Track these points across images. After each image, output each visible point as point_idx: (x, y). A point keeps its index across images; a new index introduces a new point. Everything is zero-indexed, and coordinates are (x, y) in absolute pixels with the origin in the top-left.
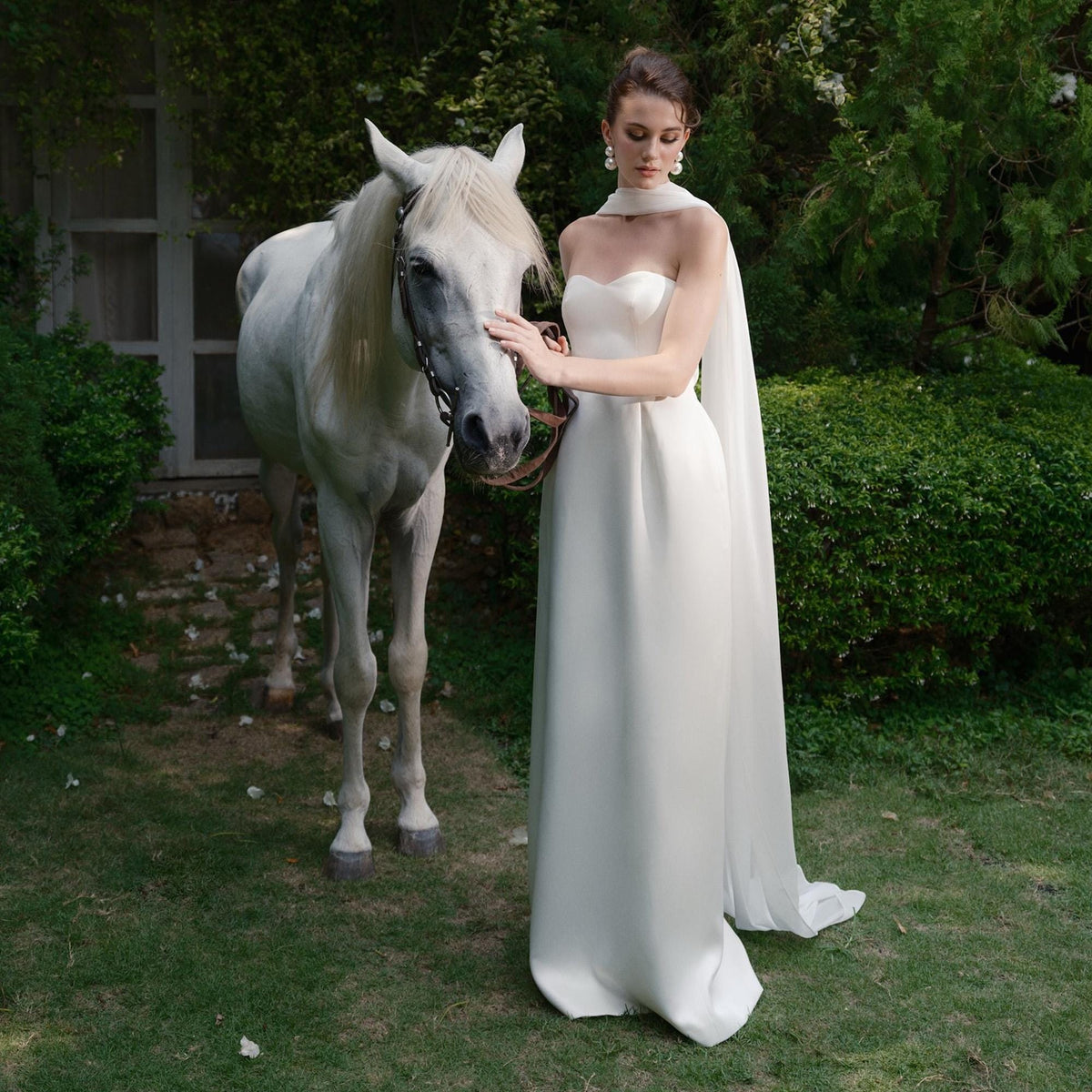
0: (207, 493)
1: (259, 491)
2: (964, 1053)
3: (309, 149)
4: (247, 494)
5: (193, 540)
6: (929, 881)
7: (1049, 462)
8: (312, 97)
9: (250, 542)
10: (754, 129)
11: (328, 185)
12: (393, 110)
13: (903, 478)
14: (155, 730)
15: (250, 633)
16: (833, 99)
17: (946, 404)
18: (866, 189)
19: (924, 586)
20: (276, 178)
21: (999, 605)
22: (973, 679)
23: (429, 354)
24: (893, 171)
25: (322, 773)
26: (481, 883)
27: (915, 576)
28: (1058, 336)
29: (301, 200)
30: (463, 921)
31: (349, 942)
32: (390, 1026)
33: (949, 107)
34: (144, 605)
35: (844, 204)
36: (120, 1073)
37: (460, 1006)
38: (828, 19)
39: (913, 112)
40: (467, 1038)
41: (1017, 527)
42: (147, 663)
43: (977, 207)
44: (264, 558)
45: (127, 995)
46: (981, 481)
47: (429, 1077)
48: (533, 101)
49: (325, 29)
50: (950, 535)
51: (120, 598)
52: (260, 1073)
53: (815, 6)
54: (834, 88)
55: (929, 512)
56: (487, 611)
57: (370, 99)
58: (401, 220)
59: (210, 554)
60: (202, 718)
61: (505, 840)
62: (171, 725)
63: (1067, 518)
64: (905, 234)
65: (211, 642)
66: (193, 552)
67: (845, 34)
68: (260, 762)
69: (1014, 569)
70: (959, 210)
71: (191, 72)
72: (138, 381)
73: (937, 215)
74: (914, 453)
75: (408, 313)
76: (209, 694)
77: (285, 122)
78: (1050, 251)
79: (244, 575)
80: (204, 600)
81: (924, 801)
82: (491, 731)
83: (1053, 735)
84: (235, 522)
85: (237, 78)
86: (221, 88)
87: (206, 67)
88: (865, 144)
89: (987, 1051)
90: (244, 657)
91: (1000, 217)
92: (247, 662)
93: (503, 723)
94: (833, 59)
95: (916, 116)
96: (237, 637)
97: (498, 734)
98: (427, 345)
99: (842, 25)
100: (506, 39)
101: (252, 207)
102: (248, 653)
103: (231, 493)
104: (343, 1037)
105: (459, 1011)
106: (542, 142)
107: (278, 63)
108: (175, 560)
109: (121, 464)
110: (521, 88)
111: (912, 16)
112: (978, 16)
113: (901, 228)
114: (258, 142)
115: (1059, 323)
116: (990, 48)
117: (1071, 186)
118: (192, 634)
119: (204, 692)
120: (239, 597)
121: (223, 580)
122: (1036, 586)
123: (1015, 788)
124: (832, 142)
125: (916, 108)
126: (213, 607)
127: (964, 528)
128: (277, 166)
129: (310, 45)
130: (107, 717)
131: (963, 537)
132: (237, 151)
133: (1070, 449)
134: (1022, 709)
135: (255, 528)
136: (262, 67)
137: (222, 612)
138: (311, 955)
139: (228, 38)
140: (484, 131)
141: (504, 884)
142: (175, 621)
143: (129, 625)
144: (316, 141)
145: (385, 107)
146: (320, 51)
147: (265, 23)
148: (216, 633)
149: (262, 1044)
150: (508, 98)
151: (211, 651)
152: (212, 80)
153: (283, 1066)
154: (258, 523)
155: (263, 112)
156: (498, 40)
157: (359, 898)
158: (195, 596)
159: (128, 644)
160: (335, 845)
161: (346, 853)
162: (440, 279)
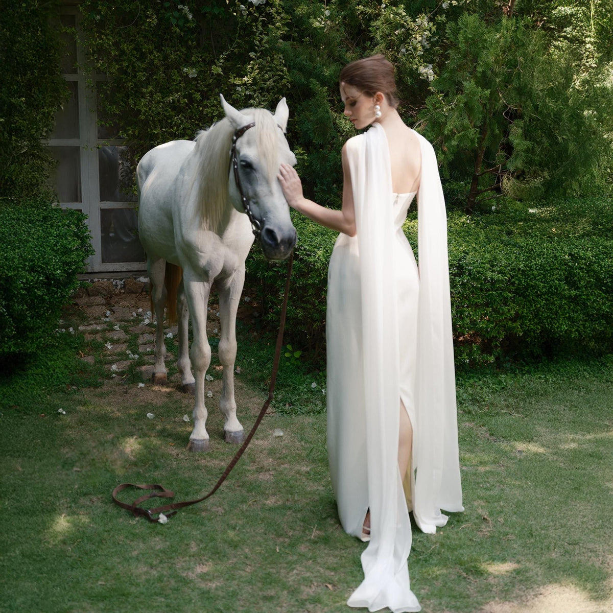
0: (109, 280)
1: (135, 279)
2: (481, 516)
3: (159, 102)
4: (130, 280)
5: (104, 301)
6: (468, 449)
8: (160, 75)
9: (133, 302)
11: (169, 121)
12: (202, 82)
13: (459, 263)
14: (97, 390)
15: (138, 345)
16: (428, 78)
17: (481, 228)
18: (443, 122)
19: (469, 313)
20: (143, 117)
21: (505, 323)
22: (492, 359)
23: (249, 204)
24: (456, 114)
25: (181, 407)
26: (261, 452)
27: (465, 309)
29: (155, 129)
30: (254, 468)
31: (202, 476)
32: (224, 509)
33: (484, 81)
34: (83, 332)
35: (432, 130)
36: (106, 529)
37: (255, 501)
38: (425, 37)
39: (466, 84)
40: (260, 513)
41: (513, 286)
42: (89, 360)
43: (497, 131)
44: (141, 310)
45: (104, 499)
46: (497, 265)
47: (244, 528)
48: (276, 78)
49: (166, 40)
50: (481, 290)
51: (71, 329)
52: (168, 528)
53: (419, 31)
54: (427, 72)
55: (471, 279)
56: (255, 334)
57: (190, 76)
58: (234, 142)
59: (113, 308)
60: (119, 384)
61: (271, 434)
62: (105, 388)
64: (462, 145)
65: (119, 350)
66: (104, 307)
67: (433, 44)
68: (151, 403)
69: (512, 305)
70: (489, 133)
72: (76, 222)
73: (478, 136)
74: (464, 252)
75: (239, 185)
76: (121, 374)
77: (147, 88)
79: (132, 318)
80: (113, 330)
81: (467, 415)
82: (260, 389)
84: (124, 293)
85: (121, 65)
86: (114, 71)
87: (105, 59)
88: (443, 100)
89: (491, 514)
90: (137, 356)
91: (508, 136)
92: (139, 358)
93: (266, 385)
94: (428, 57)
95: (468, 87)
96: (132, 348)
97: (264, 390)
98: (248, 200)
99: (432, 40)
100: (262, 46)
101: (130, 132)
102: (138, 355)
103: (121, 280)
104: (204, 514)
105: (255, 503)
107: (142, 57)
108: (96, 311)
109: (75, 262)
110: (270, 71)
111: (467, 37)
112: (498, 36)
113: (460, 141)
114: (132, 99)
116: (504, 52)
118: (109, 346)
119: (119, 373)
120: (131, 329)
121: (121, 321)
123: (510, 409)
124: (427, 100)
125: (468, 82)
126: (118, 333)
127: (488, 286)
128: (143, 111)
129: (159, 48)
130: (73, 385)
131: (488, 290)
132: (122, 103)
134: (516, 375)
135: (134, 295)
136: (134, 59)
137: (122, 335)
138: (186, 482)
139: (116, 44)
140: (251, 93)
141: (272, 452)
142: (100, 340)
143: (78, 341)
144: (163, 98)
145: (198, 80)
146: (164, 51)
147: (135, 36)
148: (121, 346)
149: (168, 516)
150: (263, 76)
151: (119, 354)
152: (109, 66)
153: (179, 526)
154: (135, 293)
155: (135, 83)
156: (258, 47)
157: (205, 459)
158: (108, 328)
159: (78, 351)
160: (192, 436)
161: (198, 440)
162: (255, 170)
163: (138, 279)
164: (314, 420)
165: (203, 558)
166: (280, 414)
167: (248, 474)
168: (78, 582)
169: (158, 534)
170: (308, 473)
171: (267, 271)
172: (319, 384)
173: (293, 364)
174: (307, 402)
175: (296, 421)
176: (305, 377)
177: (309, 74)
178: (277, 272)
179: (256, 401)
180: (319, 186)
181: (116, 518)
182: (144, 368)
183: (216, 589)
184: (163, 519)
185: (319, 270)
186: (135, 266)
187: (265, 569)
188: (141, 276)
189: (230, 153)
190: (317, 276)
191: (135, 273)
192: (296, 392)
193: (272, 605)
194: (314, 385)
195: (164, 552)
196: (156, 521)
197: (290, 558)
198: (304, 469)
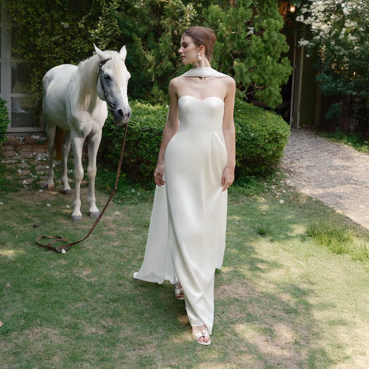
0: (15, 137)
1: (30, 136)
3: (47, 40)
4: (27, 137)
5: (13, 149)
7: (243, 127)
8: (49, 26)
9: (30, 149)
10: (172, 42)
11: (53, 50)
12: (71, 30)
14: (17, 193)
15: (36, 171)
20: (38, 48)
23: (108, 96)
25: (64, 201)
26: (109, 222)
28: (246, 96)
29: (45, 54)
30: (106, 229)
32: (94, 247)
33: (221, 39)
34: (4, 164)
36: (35, 256)
37: (108, 244)
40: (111, 249)
42: (10, 178)
43: (227, 64)
44: (35, 153)
45: (31, 243)
47: (104, 255)
48: (113, 30)
49: (52, 7)
52: (67, 256)
53: (188, 12)
57: (65, 27)
58: (101, 67)
59: (19, 152)
60: (29, 190)
61: (113, 214)
62: (21, 192)
63: (247, 140)
65: (25, 173)
66: (13, 152)
67: (195, 18)
68: (48, 200)
70: (223, 65)
71: (15, 18)
73: (218, 66)
75: (103, 87)
76: (29, 185)
77: (41, 33)
78: (244, 76)
79: (30, 157)
80: (21, 163)
82: (105, 193)
83: (243, 191)
84: (24, 144)
85: (27, 20)
86: (23, 23)
87: (18, 16)
90: (36, 176)
91: (233, 66)
92: (37, 177)
93: (108, 191)
96: (33, 172)
97: (107, 193)
98: (108, 94)
99: (195, 16)
100: (106, 13)
101: (31, 56)
103: (22, 137)
104: (83, 249)
106: (115, 41)
107: (39, 16)
108: (9, 153)
110: (109, 27)
111: (212, 17)
114: (32, 38)
115: (246, 93)
116: (231, 24)
117: (250, 60)
118: (20, 171)
119: (28, 185)
120: (31, 162)
121: (25, 158)
122: (239, 155)
123: (233, 202)
126: (24, 164)
128: (39, 45)
129: (48, 11)
130: (3, 190)
132: (26, 40)
133: (248, 124)
134: (236, 186)
135: (29, 146)
136: (34, 17)
137: (27, 166)
138: (73, 235)
139: (25, 8)
140: (99, 38)
141: (114, 222)
142: (14, 168)
143: (3, 168)
144: (50, 38)
145: (69, 29)
146: (50, 13)
147: (35, 4)
148: (26, 171)
149: (66, 250)
150: (106, 29)
151: (26, 175)
152: (20, 20)
153: (72, 254)
154: (30, 144)
155: (34, 29)
156: (104, 14)
157: (81, 225)
158: (18, 162)
159: (3, 173)
160: (73, 214)
161: (76, 216)
162: (111, 80)
163: (32, 137)
164: (135, 207)
165: (86, 268)
166: (116, 205)
167: (103, 232)
168: (26, 280)
169: (61, 258)
170: (134, 231)
171: (108, 133)
172: (136, 190)
173: (122, 180)
174: (130, 199)
175: (125, 208)
176: (128, 187)
177: (131, 30)
178: (115, 134)
179: (104, 199)
180: (136, 89)
181: (39, 252)
182: (41, 182)
183: (95, 281)
184: (64, 251)
185: (137, 133)
186: (30, 129)
187: (117, 272)
188: (33, 135)
189: (98, 71)
190: (136, 136)
191: (30, 133)
192: (124, 194)
193: (122, 288)
194: (133, 191)
195: (66, 265)
196: (60, 252)
197: (128, 267)
198: (131, 229)
